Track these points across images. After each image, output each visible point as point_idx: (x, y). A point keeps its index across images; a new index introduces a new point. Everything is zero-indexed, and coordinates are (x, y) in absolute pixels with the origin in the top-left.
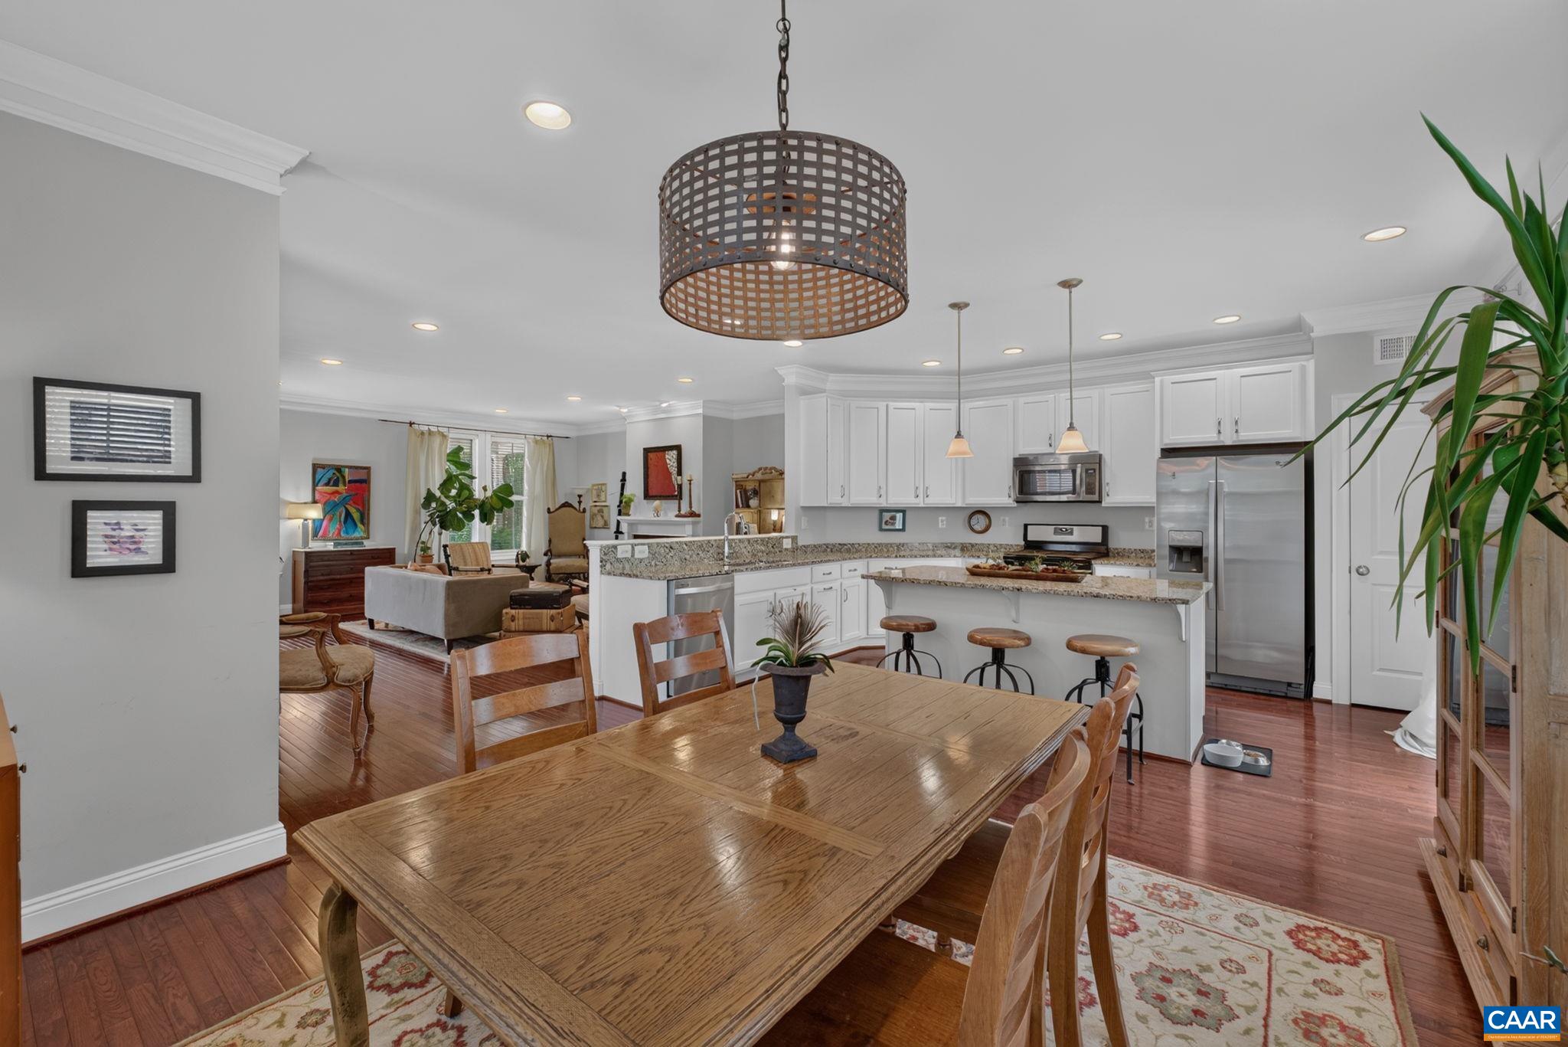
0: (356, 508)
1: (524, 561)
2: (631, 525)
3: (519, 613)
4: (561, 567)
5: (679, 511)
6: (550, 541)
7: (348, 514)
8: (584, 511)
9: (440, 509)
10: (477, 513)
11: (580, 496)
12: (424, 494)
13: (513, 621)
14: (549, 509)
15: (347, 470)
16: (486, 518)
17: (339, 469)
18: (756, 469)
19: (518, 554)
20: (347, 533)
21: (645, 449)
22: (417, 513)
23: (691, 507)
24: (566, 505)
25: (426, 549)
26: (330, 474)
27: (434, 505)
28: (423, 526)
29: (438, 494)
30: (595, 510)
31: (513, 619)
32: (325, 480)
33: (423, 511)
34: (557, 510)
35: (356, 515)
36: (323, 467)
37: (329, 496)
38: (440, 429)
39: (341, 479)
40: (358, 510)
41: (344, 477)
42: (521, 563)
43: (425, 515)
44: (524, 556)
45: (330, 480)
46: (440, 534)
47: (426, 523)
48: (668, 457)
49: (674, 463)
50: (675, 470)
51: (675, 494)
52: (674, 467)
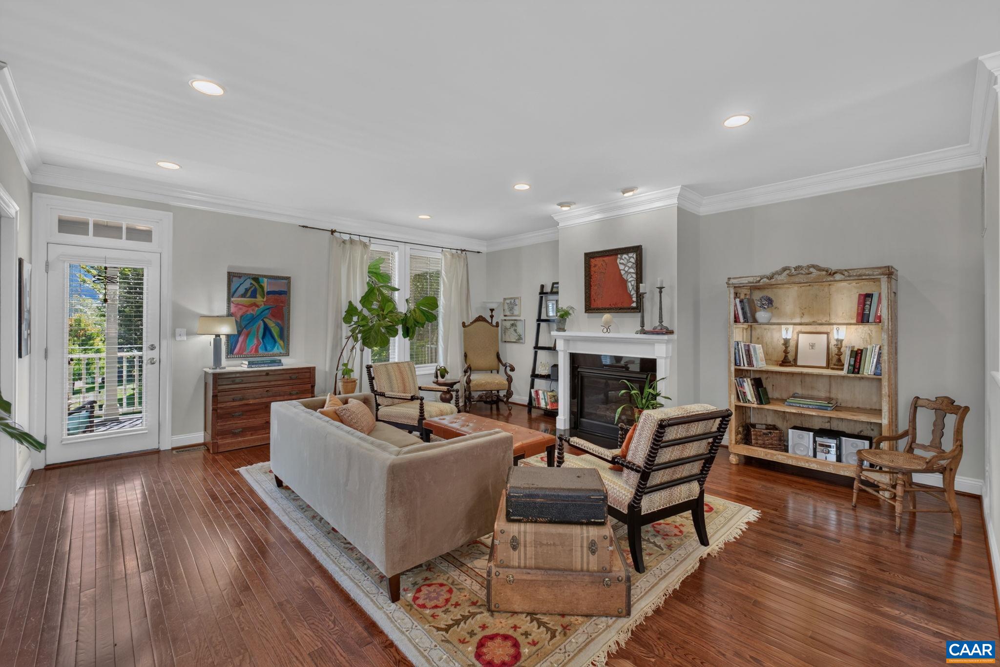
0: (274, 323)
1: (443, 377)
2: (567, 340)
3: (525, 530)
4: (481, 385)
5: (643, 325)
6: (466, 356)
7: (266, 328)
8: (497, 325)
9: (364, 323)
10: (400, 328)
11: (492, 310)
12: (345, 307)
13: (514, 548)
14: (464, 324)
15: (265, 280)
16: (407, 333)
17: (256, 279)
18: (778, 268)
19: (437, 370)
20: (266, 349)
21: (586, 255)
22: (338, 327)
23: (661, 321)
24: (480, 319)
25: (347, 372)
26: (247, 284)
27: (355, 319)
28: (344, 341)
29: (359, 307)
30: (508, 324)
31: (515, 544)
32: (242, 290)
33: (344, 326)
34: (472, 323)
35: (275, 331)
36: (239, 276)
37: (245, 309)
38: (363, 239)
39: (259, 290)
40: (278, 325)
41: (262, 287)
42: (440, 380)
43: (346, 330)
44: (443, 372)
45: (247, 290)
46: (362, 350)
47: (348, 338)
48: (622, 261)
49: (630, 268)
50: (632, 277)
51: (634, 305)
52: (630, 273)
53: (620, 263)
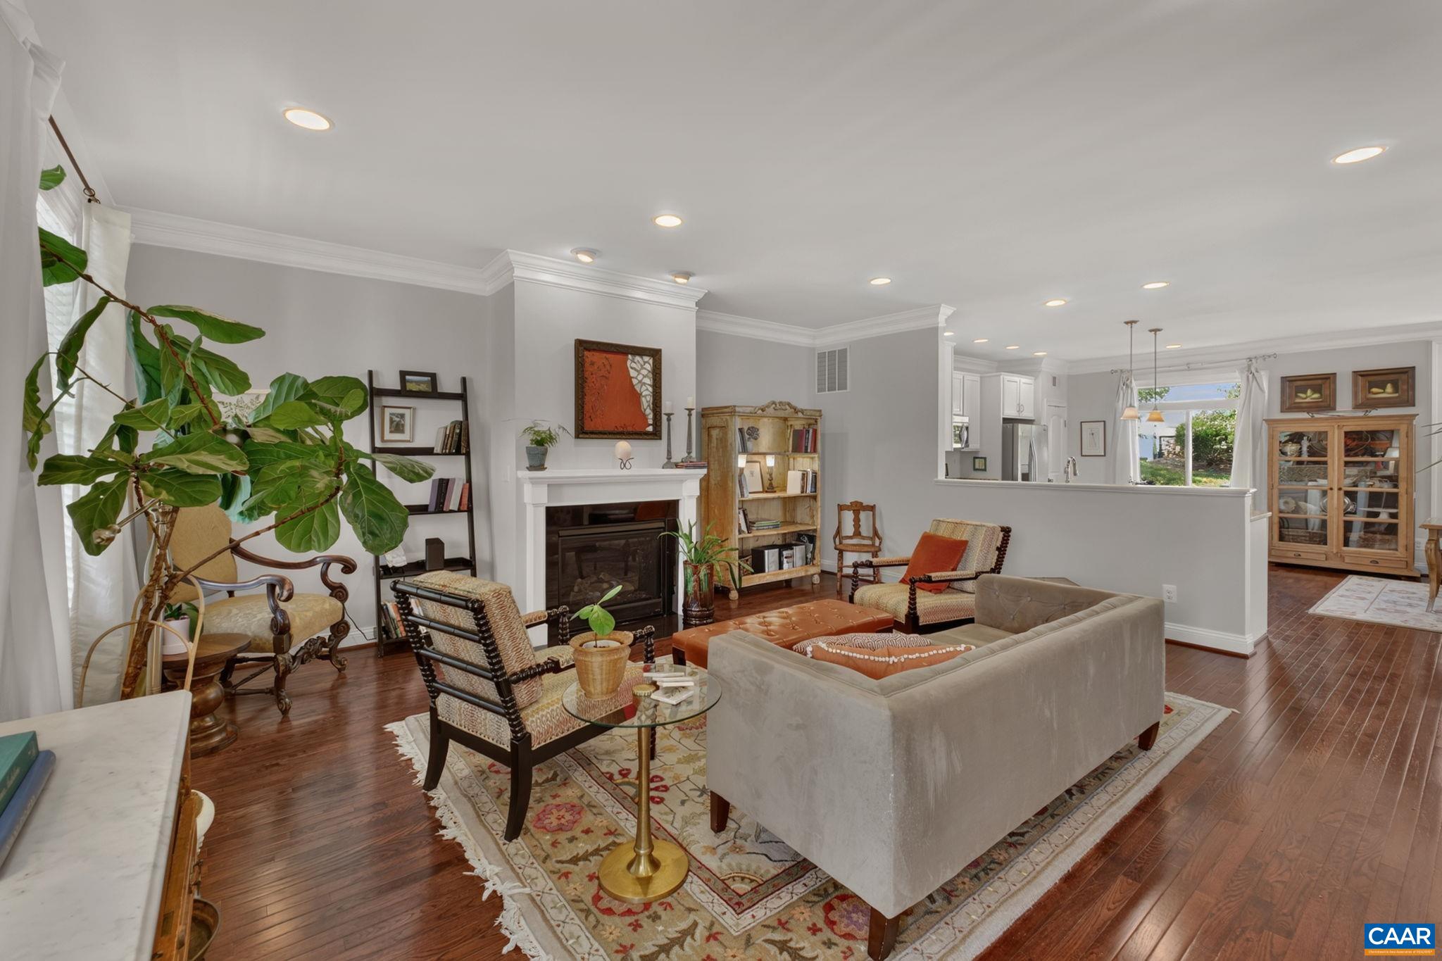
5: (669, 456)
21: (577, 342)
23: (689, 451)
48: (634, 365)
49: (644, 376)
50: (647, 389)
51: (650, 429)
52: (645, 384)
53: (632, 368)
